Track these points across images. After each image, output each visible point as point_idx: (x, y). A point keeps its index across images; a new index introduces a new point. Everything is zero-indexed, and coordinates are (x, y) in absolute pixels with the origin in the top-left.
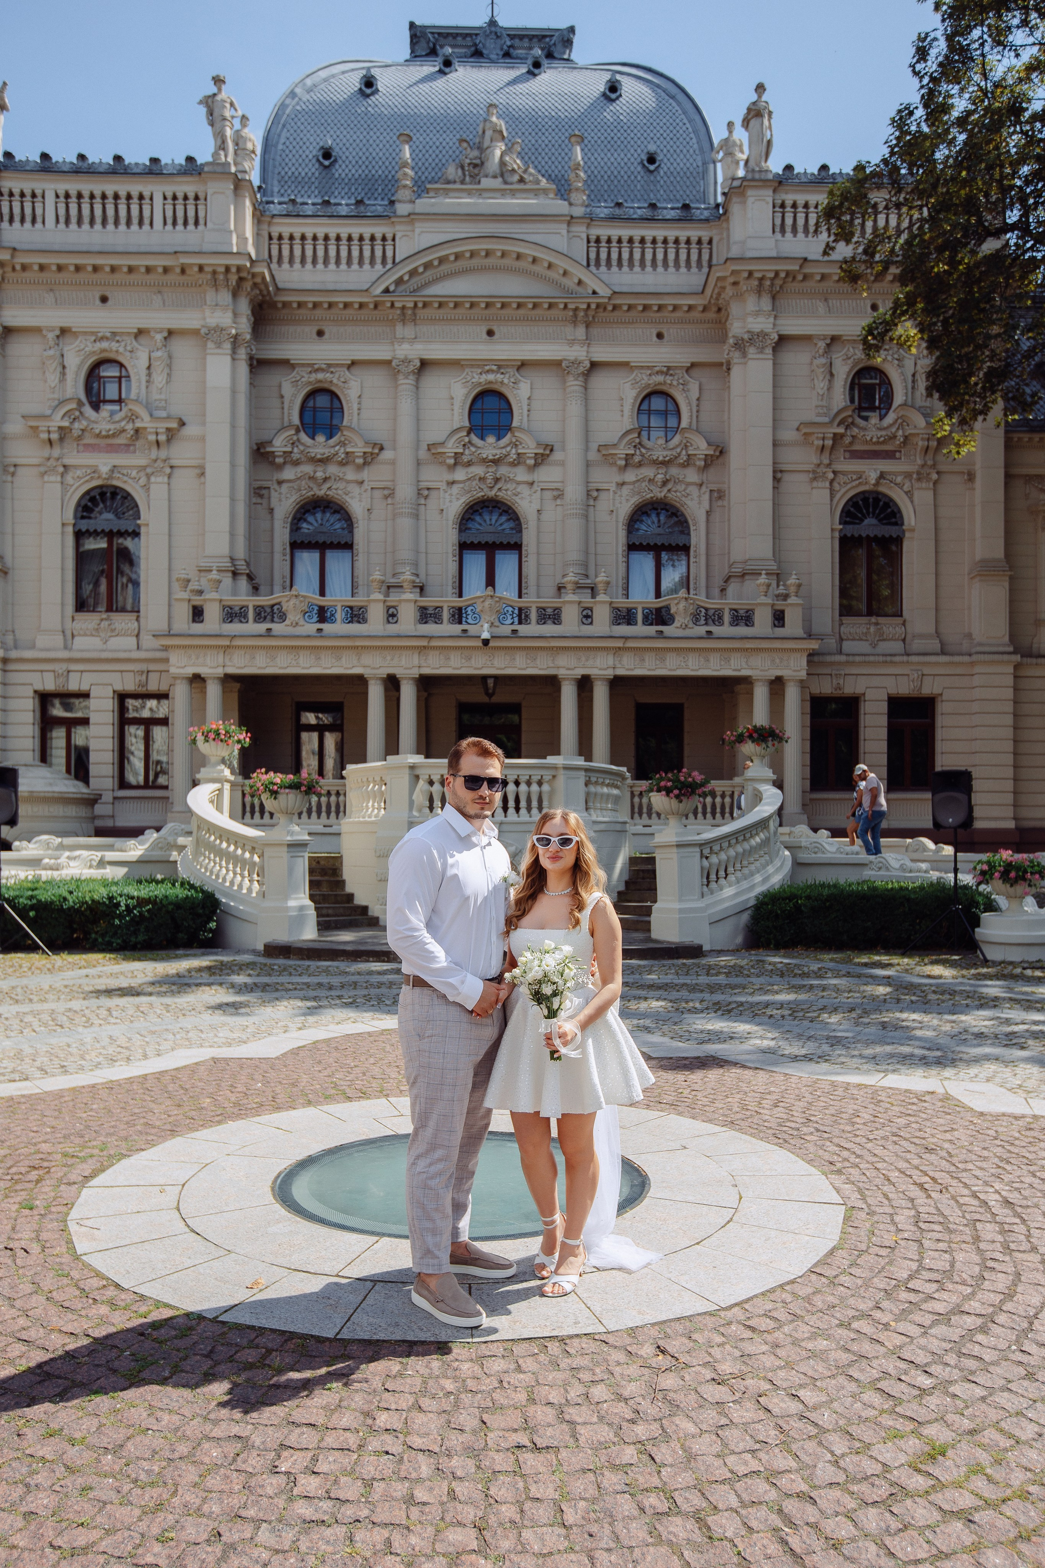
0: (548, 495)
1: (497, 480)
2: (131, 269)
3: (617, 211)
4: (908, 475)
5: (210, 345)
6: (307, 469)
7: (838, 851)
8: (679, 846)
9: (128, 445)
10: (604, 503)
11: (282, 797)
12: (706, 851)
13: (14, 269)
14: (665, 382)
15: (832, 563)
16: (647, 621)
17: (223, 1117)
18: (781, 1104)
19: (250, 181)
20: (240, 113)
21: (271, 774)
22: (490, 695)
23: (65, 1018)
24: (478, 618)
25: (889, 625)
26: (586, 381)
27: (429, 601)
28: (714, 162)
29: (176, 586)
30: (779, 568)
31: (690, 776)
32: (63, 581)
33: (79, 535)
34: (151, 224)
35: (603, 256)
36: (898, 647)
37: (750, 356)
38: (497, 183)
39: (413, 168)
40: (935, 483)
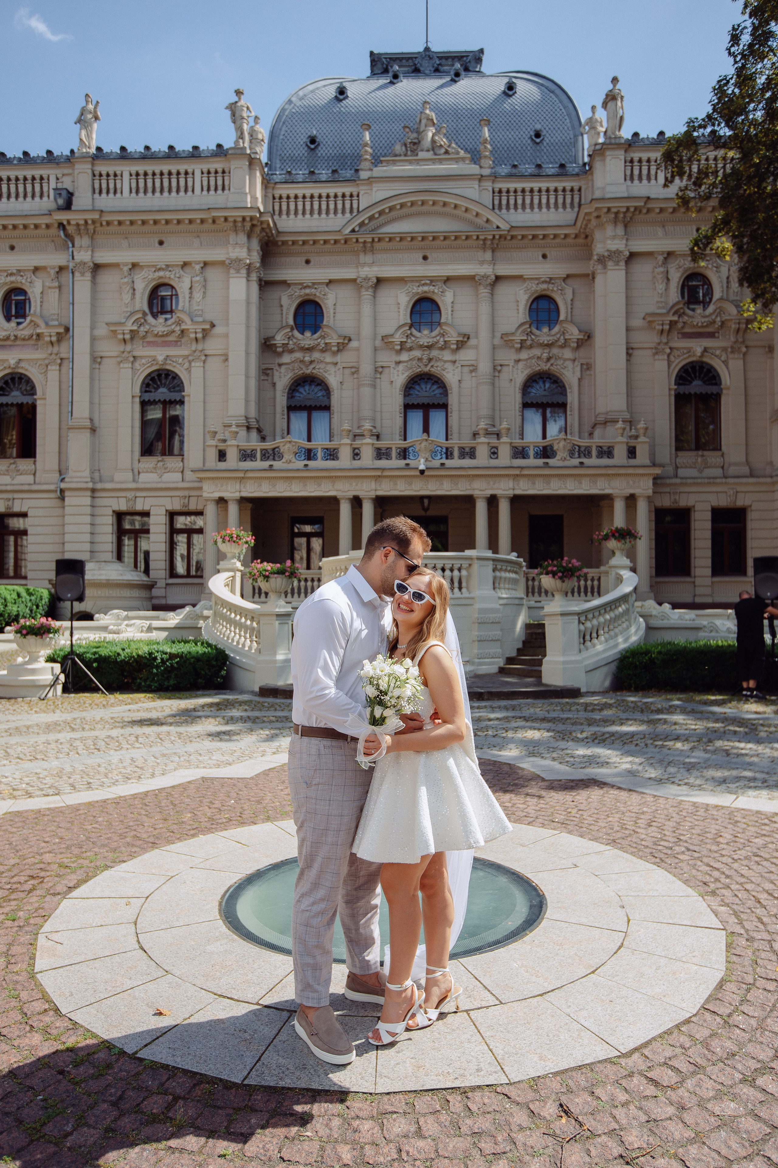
0: (466, 369)
1: (430, 360)
2: (179, 222)
3: (514, 171)
4: (724, 349)
5: (232, 271)
6: (299, 355)
7: (680, 618)
8: (563, 614)
9: (177, 342)
10: (505, 375)
11: (272, 580)
12: (583, 619)
13: (101, 225)
14: (548, 289)
15: (670, 413)
16: (537, 456)
17: (197, 831)
18: (654, 824)
19: (259, 159)
20: (253, 114)
21: (265, 564)
22: (426, 510)
23: (103, 743)
24: (416, 455)
25: (712, 457)
26: (492, 290)
27: (383, 444)
28: (582, 135)
29: (208, 436)
30: (631, 417)
31: (570, 563)
32: (133, 435)
33: (144, 405)
34: (193, 191)
35: (504, 202)
36: (719, 472)
37: (609, 268)
38: (430, 155)
39: (372, 148)
40: (745, 354)
